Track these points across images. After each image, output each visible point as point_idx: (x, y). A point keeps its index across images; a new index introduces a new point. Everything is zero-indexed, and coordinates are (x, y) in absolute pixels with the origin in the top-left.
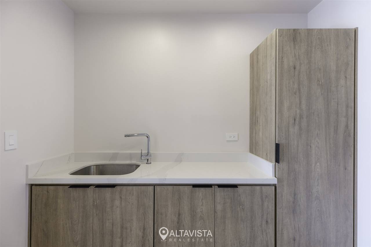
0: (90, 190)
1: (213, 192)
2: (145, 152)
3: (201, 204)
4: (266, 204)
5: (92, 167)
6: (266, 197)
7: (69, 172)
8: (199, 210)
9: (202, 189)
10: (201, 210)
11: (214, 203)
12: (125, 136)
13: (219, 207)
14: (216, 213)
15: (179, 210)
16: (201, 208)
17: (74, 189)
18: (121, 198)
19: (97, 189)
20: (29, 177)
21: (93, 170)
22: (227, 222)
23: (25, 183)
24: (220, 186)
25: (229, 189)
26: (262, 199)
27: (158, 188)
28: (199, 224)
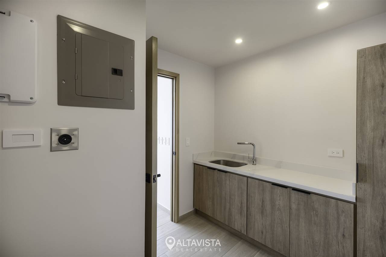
0: (216, 171)
1: (289, 192)
2: (252, 156)
3: (279, 199)
4: (342, 218)
5: (221, 161)
6: (343, 212)
7: (209, 161)
8: (277, 203)
9: (280, 188)
10: (279, 203)
11: (289, 201)
12: (238, 143)
13: (294, 206)
14: (291, 210)
15: (263, 198)
16: (279, 202)
17: (209, 169)
18: (230, 180)
19: (219, 172)
20: (194, 160)
21: (222, 162)
22: (301, 220)
23: (192, 162)
24: (294, 189)
25: (303, 194)
26: (338, 213)
27: (250, 180)
28: (277, 213)
